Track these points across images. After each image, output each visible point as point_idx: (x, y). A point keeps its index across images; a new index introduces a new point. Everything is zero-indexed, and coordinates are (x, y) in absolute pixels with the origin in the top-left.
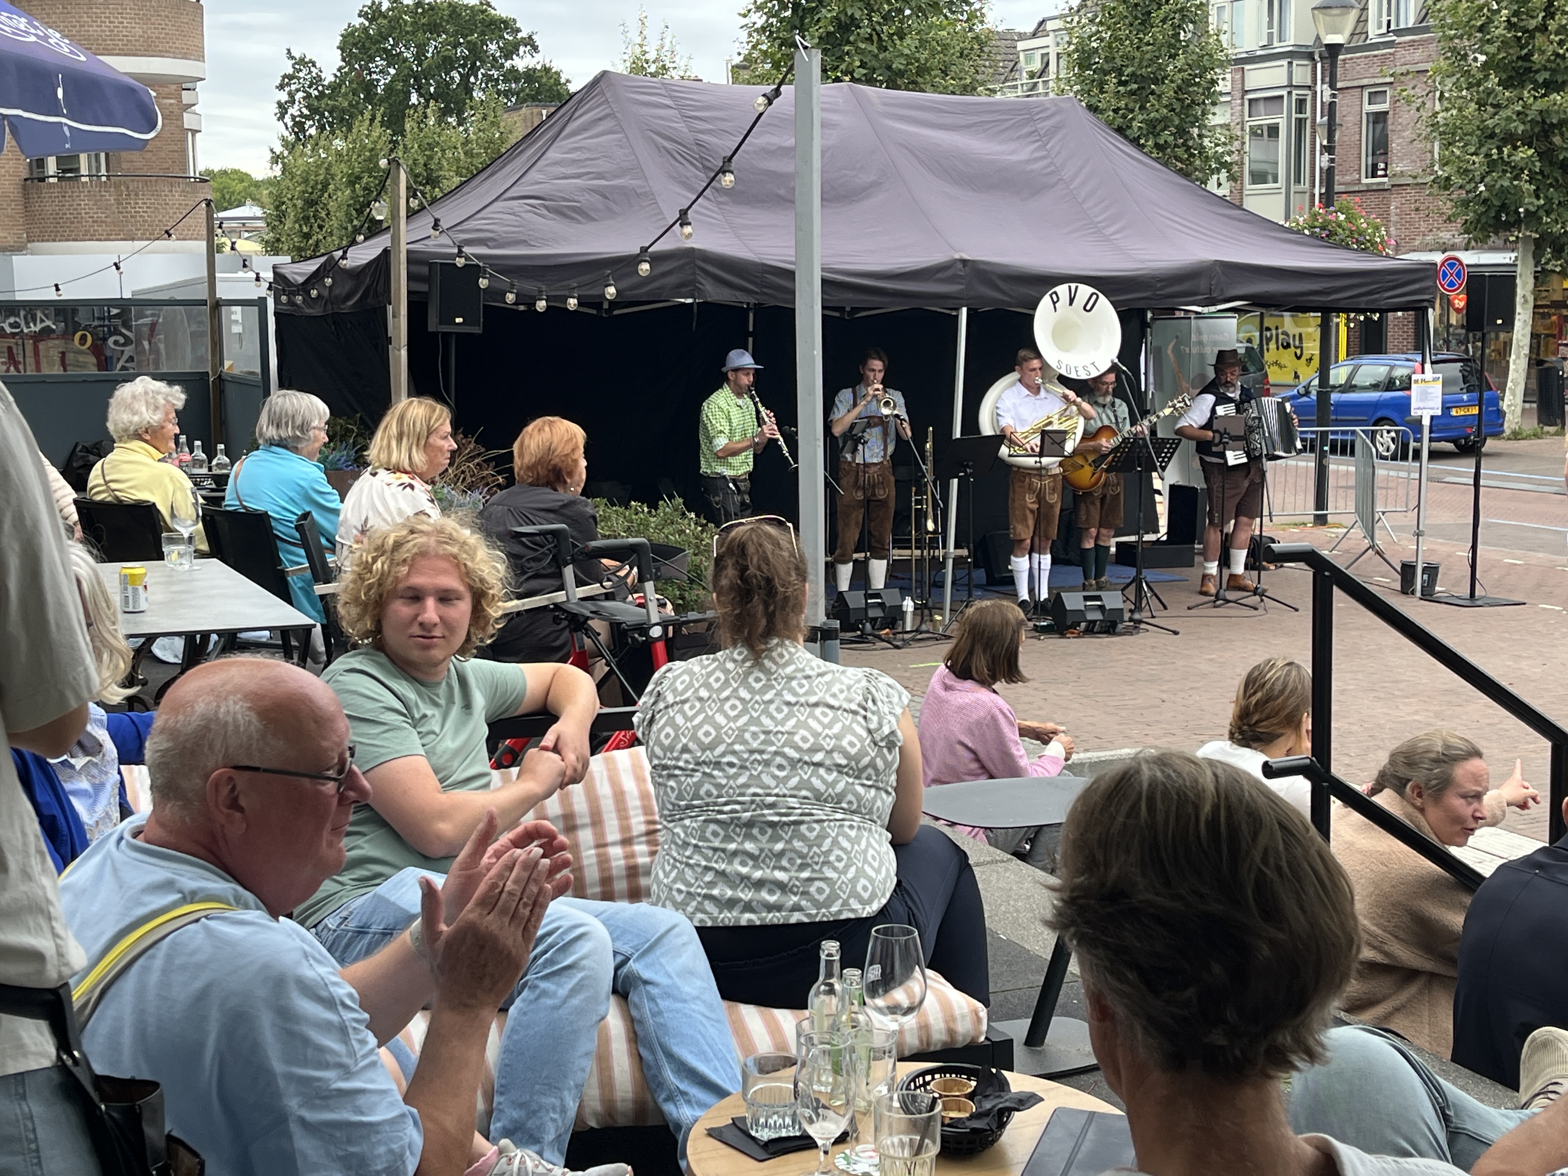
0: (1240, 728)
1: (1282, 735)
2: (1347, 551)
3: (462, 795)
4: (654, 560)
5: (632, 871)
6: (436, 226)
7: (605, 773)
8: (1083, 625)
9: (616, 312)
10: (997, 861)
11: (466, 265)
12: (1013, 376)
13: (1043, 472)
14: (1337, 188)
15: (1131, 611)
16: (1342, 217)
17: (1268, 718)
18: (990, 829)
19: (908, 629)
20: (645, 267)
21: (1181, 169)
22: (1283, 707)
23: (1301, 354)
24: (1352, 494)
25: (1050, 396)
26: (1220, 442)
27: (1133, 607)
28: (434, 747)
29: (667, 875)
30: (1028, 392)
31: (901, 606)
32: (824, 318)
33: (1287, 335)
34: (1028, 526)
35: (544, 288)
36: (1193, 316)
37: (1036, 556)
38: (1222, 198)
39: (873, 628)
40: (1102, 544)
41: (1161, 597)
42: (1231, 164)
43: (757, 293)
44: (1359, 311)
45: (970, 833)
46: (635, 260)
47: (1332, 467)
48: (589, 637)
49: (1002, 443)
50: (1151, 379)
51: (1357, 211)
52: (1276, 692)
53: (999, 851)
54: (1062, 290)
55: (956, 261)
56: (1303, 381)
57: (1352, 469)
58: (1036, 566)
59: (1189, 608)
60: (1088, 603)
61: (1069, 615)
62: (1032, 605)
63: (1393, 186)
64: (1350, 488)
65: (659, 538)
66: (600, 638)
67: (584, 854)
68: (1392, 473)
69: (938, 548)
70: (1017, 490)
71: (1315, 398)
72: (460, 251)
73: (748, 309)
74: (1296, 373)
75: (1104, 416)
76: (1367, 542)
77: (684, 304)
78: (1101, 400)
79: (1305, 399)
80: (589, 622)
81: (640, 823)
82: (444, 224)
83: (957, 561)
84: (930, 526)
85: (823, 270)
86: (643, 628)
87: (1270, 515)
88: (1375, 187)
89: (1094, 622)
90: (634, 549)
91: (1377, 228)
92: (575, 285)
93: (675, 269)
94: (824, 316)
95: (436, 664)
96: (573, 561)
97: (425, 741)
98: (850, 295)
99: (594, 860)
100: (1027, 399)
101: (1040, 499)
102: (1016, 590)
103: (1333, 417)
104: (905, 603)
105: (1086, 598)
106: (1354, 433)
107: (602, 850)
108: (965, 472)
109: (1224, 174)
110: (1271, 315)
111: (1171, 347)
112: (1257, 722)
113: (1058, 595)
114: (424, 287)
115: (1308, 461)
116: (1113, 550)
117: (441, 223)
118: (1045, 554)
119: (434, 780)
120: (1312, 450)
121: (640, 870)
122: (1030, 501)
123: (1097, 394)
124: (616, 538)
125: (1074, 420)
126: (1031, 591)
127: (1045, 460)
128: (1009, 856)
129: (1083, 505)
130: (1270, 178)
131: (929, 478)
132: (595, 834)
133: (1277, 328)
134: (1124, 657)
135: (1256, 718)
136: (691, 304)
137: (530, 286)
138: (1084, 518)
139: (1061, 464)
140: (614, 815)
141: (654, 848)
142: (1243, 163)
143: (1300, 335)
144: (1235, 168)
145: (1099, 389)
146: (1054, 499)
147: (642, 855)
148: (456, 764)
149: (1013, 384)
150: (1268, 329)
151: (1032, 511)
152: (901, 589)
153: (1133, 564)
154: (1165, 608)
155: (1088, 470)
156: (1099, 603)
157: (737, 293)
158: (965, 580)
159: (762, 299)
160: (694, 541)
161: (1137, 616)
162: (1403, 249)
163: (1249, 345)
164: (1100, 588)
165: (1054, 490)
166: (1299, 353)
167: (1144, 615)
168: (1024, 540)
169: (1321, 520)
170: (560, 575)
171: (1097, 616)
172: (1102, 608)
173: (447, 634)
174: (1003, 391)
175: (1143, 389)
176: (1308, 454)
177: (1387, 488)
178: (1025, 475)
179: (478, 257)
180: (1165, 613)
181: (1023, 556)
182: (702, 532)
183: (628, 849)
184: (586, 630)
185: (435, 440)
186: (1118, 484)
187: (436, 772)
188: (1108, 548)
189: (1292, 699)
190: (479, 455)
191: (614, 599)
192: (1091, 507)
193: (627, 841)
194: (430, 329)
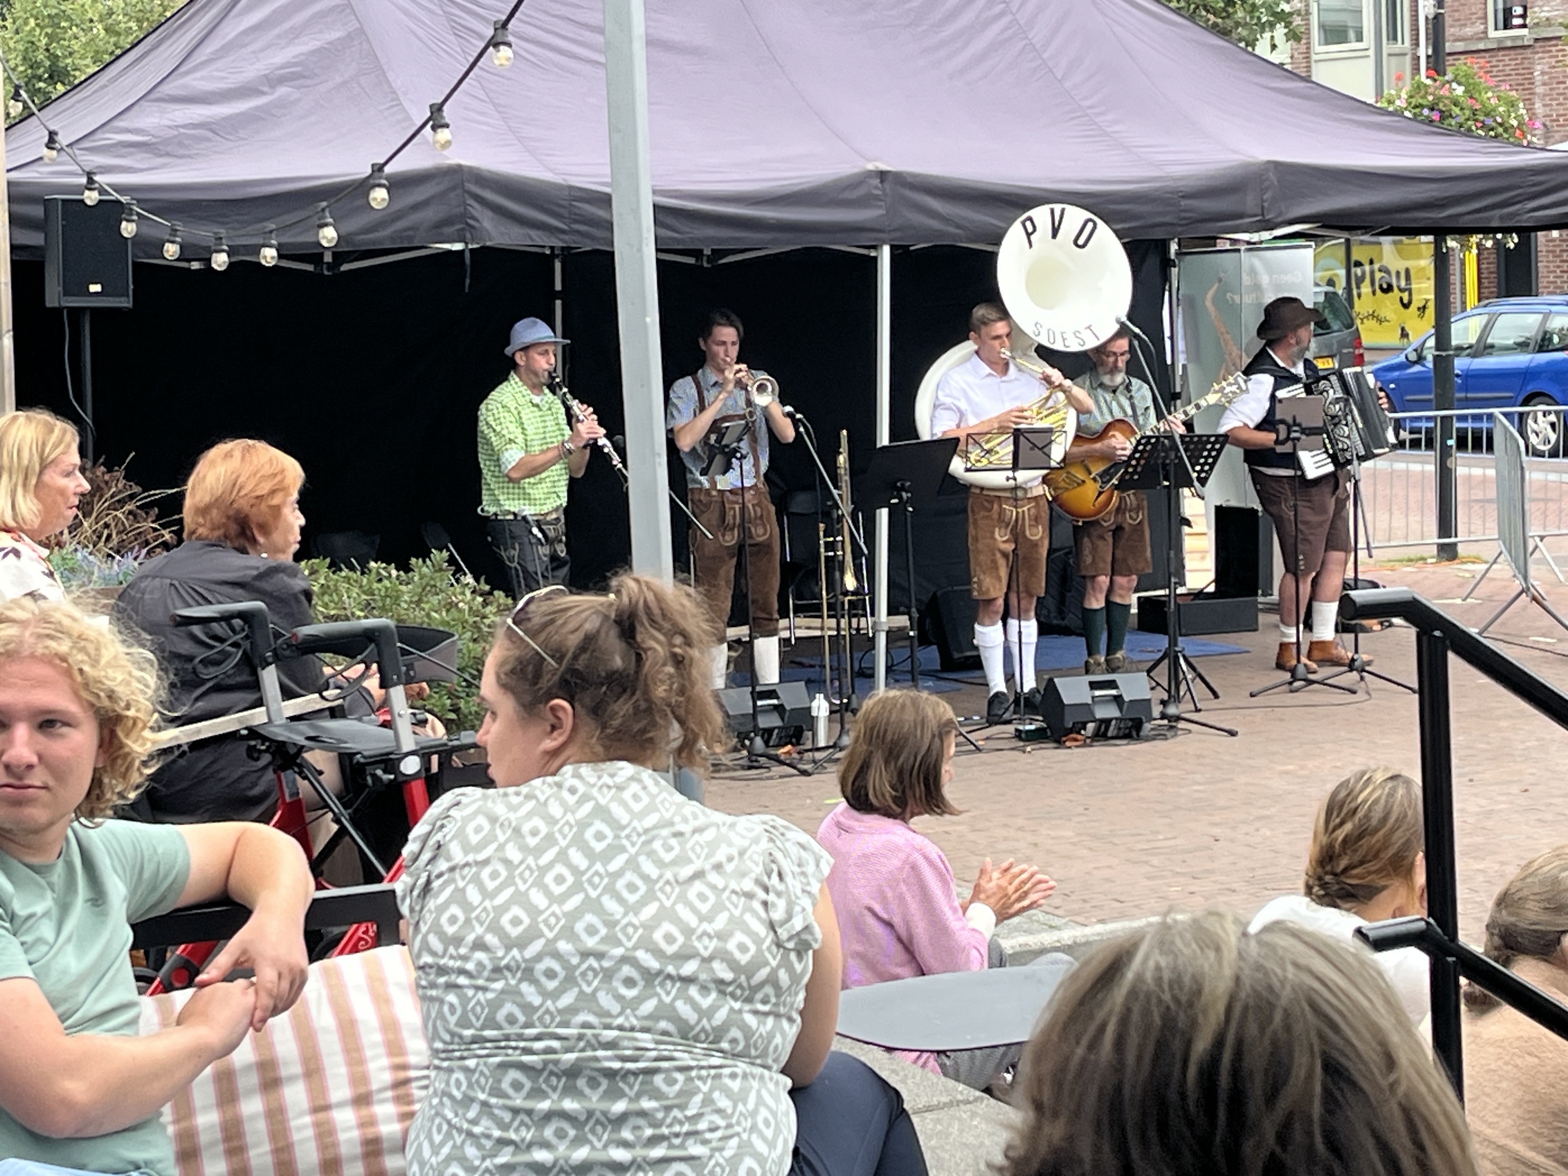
0: (1320, 879)
1: (1385, 887)
2: (1489, 599)
3: (97, 1036)
4: (405, 653)
5: (370, 1148)
6: (51, 143)
7: (324, 992)
8: (1091, 726)
9: (345, 267)
10: (959, 1102)
11: (100, 201)
12: (968, 347)
13: (1020, 494)
14: (1449, 47)
15: (1164, 703)
16: (1459, 90)
17: (1362, 863)
18: (944, 1052)
19: (822, 743)
20: (379, 196)
21: (1215, 25)
22: (1386, 843)
23: (1410, 302)
24: (1492, 511)
25: (1024, 378)
26: (1288, 438)
27: (1165, 696)
28: (47, 965)
29: (436, 1150)
30: (988, 370)
31: (809, 709)
32: (661, 265)
33: (1388, 272)
34: (999, 579)
35: (223, 232)
36: (1243, 248)
37: (1013, 623)
38: (1281, 66)
39: (767, 743)
40: (1118, 600)
41: (1207, 679)
42: (1291, 14)
43: (563, 232)
44: (1486, 231)
45: (915, 1061)
46: (364, 186)
47: (1461, 471)
48: (305, 778)
49: (954, 452)
50: (1181, 345)
51: (1483, 81)
52: (1374, 822)
53: (961, 1087)
54: (1041, 214)
55: (870, 174)
56: (1415, 341)
57: (1491, 472)
58: (1014, 638)
59: (1252, 695)
60: (1098, 693)
61: (1067, 710)
62: (1012, 699)
63: (1536, 40)
64: (1489, 501)
65: (416, 617)
66: (321, 778)
67: (293, 1124)
68: (1552, 477)
69: (865, 616)
70: (980, 522)
71: (1430, 364)
72: (91, 181)
73: (553, 256)
74: (1403, 329)
75: (1114, 405)
76: (1518, 585)
77: (450, 252)
78: (1106, 380)
79: (1417, 368)
80: (306, 755)
81: (382, 1069)
82: (63, 139)
83: (893, 635)
84: (850, 583)
85: (655, 192)
86: (389, 762)
87: (1368, 548)
88: (1509, 44)
89: (1107, 722)
90: (370, 636)
91: (1512, 104)
92: (273, 226)
93: (433, 197)
94: (659, 262)
95: (39, 830)
96: (277, 658)
97: (33, 956)
98: (711, 232)
99: (310, 1132)
100: (989, 380)
101: (1017, 536)
102: (985, 677)
103: (1461, 395)
104: (815, 704)
105: (1094, 685)
106: (1490, 417)
107: (321, 1116)
108: (900, 498)
109: (1280, 30)
110: (1362, 243)
111: (1211, 293)
112: (1346, 870)
113: (1051, 681)
114: (36, 239)
115: (1423, 463)
116: (1134, 610)
117: (59, 138)
118: (1028, 619)
119: (51, 1017)
120: (1430, 445)
121: (385, 1145)
122: (1002, 539)
123: (1100, 370)
124: (347, 619)
125: (1061, 414)
126: (1009, 678)
127: (1022, 476)
128: (978, 1094)
129: (1086, 540)
130: (1352, 35)
131: (846, 508)
132: (310, 1090)
133: (1371, 262)
134: (1154, 773)
135: (1343, 863)
136: (461, 252)
137: (203, 233)
138: (1089, 560)
139: (1045, 480)
140: (340, 1058)
141: (406, 1109)
142: (1308, 13)
143: (1407, 271)
144: (1297, 21)
145: (1103, 363)
146: (1038, 534)
147: (388, 1120)
148: (84, 991)
149: (966, 359)
150: (1358, 264)
151: (1005, 555)
152: (808, 682)
153: (1165, 632)
154: (1216, 696)
155: (1091, 489)
156: (1114, 692)
157: (533, 233)
158: (907, 666)
159: (568, 241)
160: (471, 620)
161: (1172, 710)
162: (1557, 136)
163: (1331, 289)
164: (1112, 668)
165: (1037, 520)
166: (1406, 301)
167: (1183, 708)
168: (995, 599)
169: (1448, 552)
170: (255, 685)
171: (1111, 712)
172: (1118, 700)
173: (51, 783)
174: (951, 369)
175: (1169, 362)
176: (1423, 453)
177: (1546, 500)
178: (991, 500)
179: (119, 189)
180: (1214, 704)
181: (993, 624)
182: (485, 604)
183: (364, 1112)
184: (300, 766)
185: (54, 478)
186: (1139, 508)
187: (54, 1006)
188: (1128, 607)
189: (1399, 833)
190: (132, 497)
191: (344, 716)
192: (1100, 543)
193: (362, 1100)
194: (48, 304)
